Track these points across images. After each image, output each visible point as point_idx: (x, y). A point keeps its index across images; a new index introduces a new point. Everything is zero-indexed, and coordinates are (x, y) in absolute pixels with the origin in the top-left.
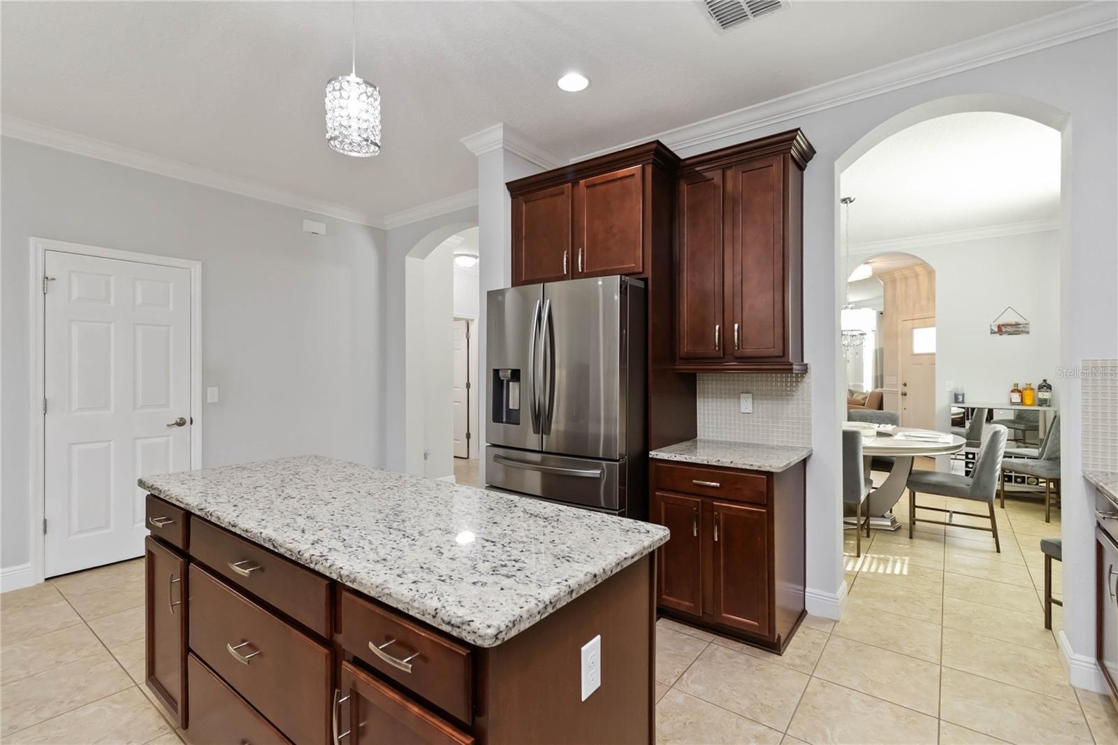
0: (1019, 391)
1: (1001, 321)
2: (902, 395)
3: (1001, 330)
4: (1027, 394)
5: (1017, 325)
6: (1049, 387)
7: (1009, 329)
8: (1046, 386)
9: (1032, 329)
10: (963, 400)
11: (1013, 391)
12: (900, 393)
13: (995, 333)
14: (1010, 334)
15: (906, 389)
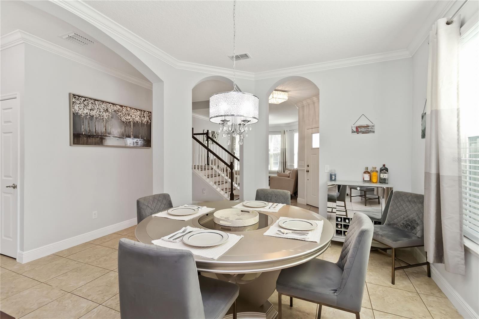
0: (369, 173)
1: (358, 124)
2: (307, 172)
3: (358, 130)
4: (374, 174)
5: (367, 126)
6: (387, 170)
7: (363, 130)
8: (384, 169)
9: (376, 129)
10: (335, 179)
11: (365, 173)
12: (306, 171)
13: (354, 132)
14: (363, 133)
15: (309, 169)
